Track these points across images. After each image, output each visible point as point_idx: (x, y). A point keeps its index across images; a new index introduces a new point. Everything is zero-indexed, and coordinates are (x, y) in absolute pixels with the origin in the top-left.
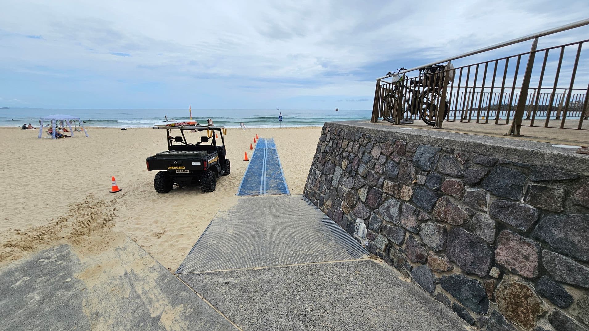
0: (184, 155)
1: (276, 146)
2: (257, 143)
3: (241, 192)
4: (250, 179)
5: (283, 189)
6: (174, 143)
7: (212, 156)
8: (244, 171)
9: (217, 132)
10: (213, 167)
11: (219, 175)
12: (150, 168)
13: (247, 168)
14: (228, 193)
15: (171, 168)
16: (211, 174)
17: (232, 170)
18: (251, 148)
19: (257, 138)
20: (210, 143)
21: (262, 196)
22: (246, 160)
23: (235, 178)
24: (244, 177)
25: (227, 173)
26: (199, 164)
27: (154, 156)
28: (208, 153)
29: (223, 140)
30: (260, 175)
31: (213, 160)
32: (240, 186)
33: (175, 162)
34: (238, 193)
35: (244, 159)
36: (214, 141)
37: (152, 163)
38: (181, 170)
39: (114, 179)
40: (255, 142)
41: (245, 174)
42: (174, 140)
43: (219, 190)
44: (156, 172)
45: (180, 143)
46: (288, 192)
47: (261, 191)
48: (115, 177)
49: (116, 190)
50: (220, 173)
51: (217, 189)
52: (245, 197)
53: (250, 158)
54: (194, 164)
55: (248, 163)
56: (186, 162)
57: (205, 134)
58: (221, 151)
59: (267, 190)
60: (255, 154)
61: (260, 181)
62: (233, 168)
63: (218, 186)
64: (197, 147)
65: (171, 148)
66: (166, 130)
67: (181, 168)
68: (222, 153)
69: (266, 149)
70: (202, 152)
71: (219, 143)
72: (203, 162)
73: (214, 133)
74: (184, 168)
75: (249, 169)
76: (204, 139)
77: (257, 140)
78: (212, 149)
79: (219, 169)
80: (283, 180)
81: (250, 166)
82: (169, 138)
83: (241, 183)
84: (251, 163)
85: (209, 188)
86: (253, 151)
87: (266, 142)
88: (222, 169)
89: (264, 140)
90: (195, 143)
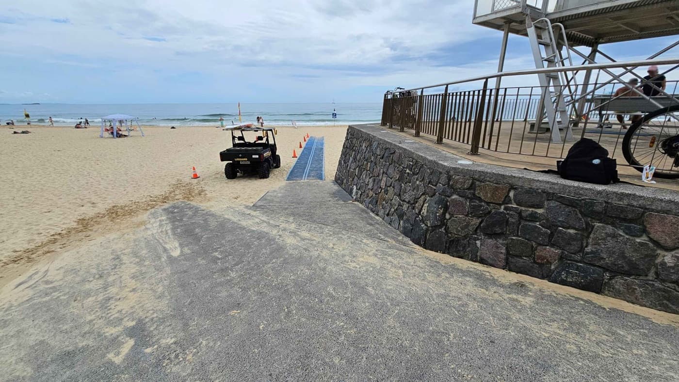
0: (246, 150)
1: (324, 144)
2: (307, 142)
3: (288, 178)
4: (296, 171)
5: (320, 177)
6: (237, 141)
7: (266, 151)
8: (292, 165)
9: (270, 133)
10: (267, 160)
11: (272, 167)
12: (222, 160)
13: (295, 163)
14: (279, 179)
15: (237, 159)
16: (266, 165)
17: (281, 165)
18: (301, 147)
19: (308, 137)
20: (264, 141)
21: (303, 181)
22: (295, 156)
23: (285, 170)
24: (291, 170)
25: (278, 166)
26: (257, 156)
27: (224, 151)
28: (264, 149)
29: (274, 139)
30: (305, 168)
31: (267, 154)
32: (288, 175)
33: (240, 155)
34: (286, 179)
35: (293, 156)
36: (267, 140)
37: (224, 156)
38: (244, 161)
39: (194, 169)
40: (305, 141)
41: (292, 167)
42: (237, 139)
43: (272, 177)
44: (226, 163)
45: (242, 142)
46: (323, 178)
47: (303, 178)
48: (195, 167)
49: (196, 177)
50: (272, 165)
51: (270, 177)
52: (291, 182)
53: (298, 155)
54: (254, 156)
55: (296, 159)
56: (248, 155)
57: (260, 133)
58: (273, 148)
59: (308, 177)
60: (303, 152)
61: (304, 171)
62: (283, 163)
63: (271, 175)
64: (254, 144)
65: (235, 145)
66: (231, 131)
67: (245, 159)
68: (273, 150)
69: (314, 147)
70: (259, 148)
71: (271, 142)
72: (260, 155)
73: (267, 133)
74: (246, 159)
75: (296, 164)
76: (260, 138)
77: (307, 139)
78: (266, 146)
79: (272, 162)
80: (322, 171)
81: (297, 161)
82: (234, 138)
83: (289, 173)
84: (298, 159)
85: (265, 176)
86: (302, 149)
87: (316, 141)
88: (274, 163)
89: (315, 139)
90: (252, 141)
